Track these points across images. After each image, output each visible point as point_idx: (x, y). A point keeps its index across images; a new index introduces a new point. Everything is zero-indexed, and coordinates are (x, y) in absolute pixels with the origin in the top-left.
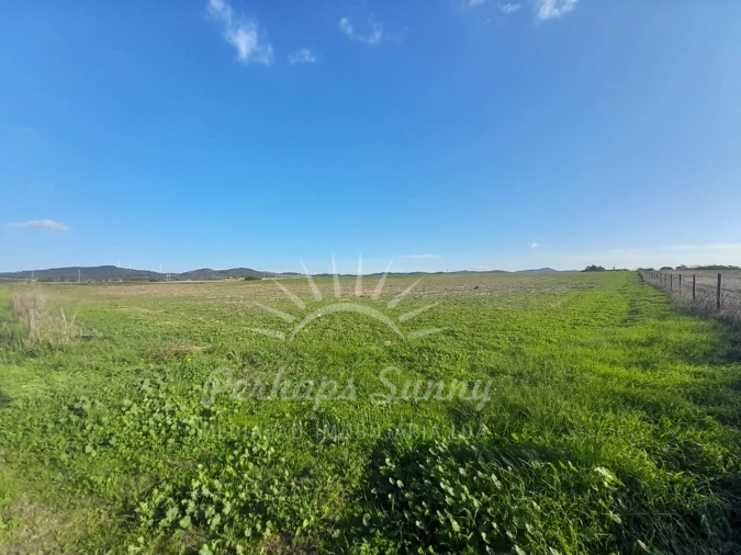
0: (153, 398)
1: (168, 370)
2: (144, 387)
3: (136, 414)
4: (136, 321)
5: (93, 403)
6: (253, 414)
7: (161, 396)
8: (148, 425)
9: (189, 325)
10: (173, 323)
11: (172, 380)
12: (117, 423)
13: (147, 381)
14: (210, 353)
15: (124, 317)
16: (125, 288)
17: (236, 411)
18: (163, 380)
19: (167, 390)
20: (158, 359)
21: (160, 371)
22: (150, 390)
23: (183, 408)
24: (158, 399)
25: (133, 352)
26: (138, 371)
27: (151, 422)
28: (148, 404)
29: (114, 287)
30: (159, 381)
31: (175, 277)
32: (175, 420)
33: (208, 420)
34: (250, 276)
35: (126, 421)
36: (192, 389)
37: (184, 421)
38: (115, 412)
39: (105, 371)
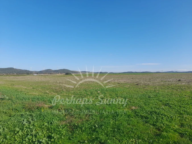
0: (28, 128)
1: (34, 115)
2: (24, 123)
3: (21, 135)
4: (21, 92)
5: (4, 129)
6: (70, 139)
7: (31, 127)
8: (25, 141)
9: (43, 94)
10: (36, 93)
11: (36, 120)
12: (13, 139)
13: (25, 120)
14: (51, 108)
15: (16, 90)
16: (17, 77)
17: (63, 137)
18: (32, 120)
19: (33, 125)
20: (30, 110)
21: (31, 115)
22: (27, 124)
23: (40, 134)
24: (30, 128)
25: (20, 106)
26: (22, 115)
27: (27, 140)
28: (26, 131)
29: (13, 77)
30: (30, 120)
31: (37, 73)
32: (37, 139)
33: (51, 141)
34: (68, 73)
35: (16, 138)
36: (44, 125)
37: (40, 140)
38: (12, 134)
39: (9, 114)
